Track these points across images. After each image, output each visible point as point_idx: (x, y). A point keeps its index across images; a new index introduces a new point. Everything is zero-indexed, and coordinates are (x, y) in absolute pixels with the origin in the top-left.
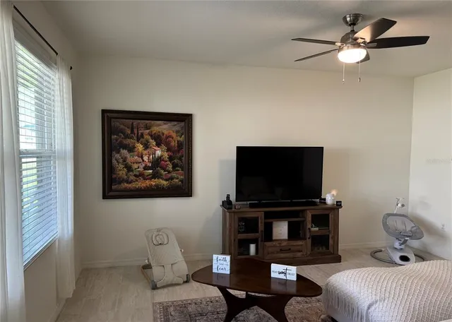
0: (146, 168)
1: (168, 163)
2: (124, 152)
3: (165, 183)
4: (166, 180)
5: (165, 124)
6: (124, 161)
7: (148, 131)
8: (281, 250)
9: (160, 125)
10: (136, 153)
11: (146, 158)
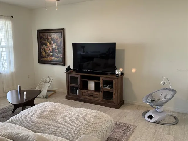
0: (51, 52)
1: (57, 50)
2: (44, 46)
3: (56, 59)
4: (57, 58)
5: (55, 34)
6: (44, 49)
7: (50, 37)
8: (88, 95)
9: (54, 35)
10: (47, 46)
11: (50, 48)
